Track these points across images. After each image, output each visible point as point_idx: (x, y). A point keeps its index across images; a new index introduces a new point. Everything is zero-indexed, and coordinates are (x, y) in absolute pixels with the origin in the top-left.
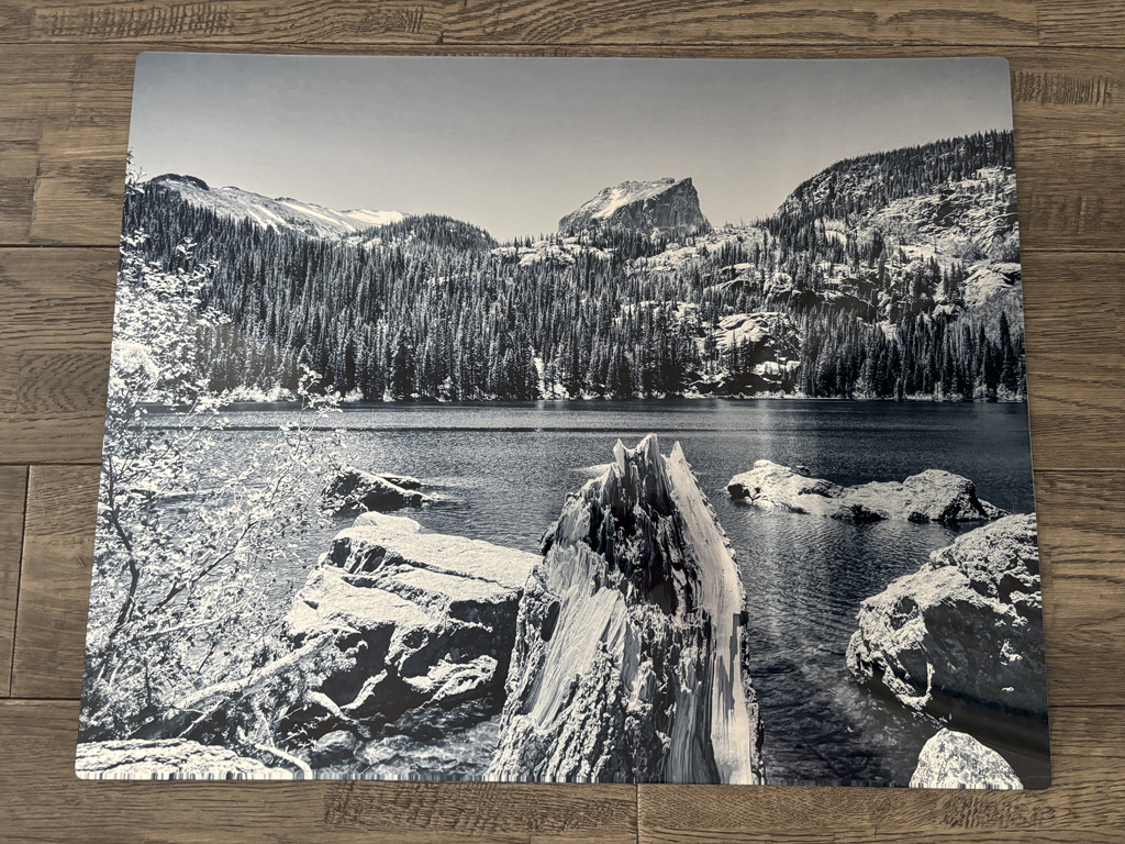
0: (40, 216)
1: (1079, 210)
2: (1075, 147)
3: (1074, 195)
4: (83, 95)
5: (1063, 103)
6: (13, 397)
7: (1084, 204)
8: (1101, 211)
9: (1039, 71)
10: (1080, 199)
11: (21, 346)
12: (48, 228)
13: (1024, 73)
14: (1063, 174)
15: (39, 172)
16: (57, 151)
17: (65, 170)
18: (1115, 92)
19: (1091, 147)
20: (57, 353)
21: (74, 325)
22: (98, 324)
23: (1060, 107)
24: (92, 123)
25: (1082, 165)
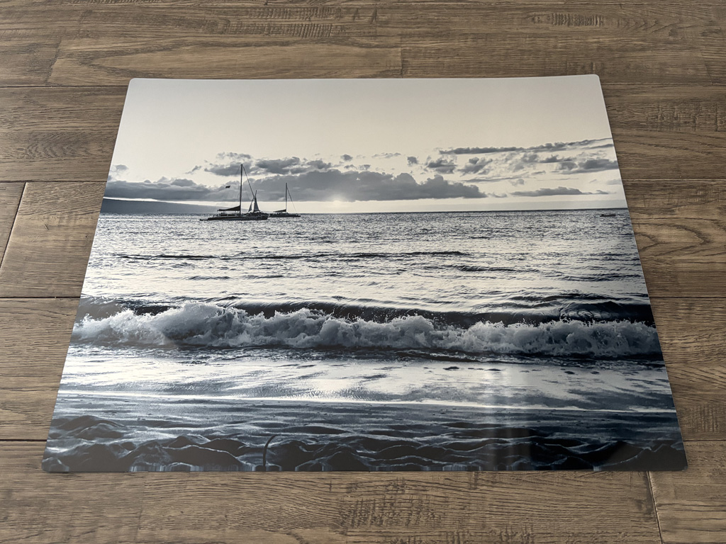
0: (54, 75)
1: (592, 67)
2: (587, 43)
3: (589, 62)
4: (84, 26)
5: (579, 25)
6: (24, 152)
7: (594, 65)
8: (604, 68)
9: (565, 13)
10: (592, 64)
11: (32, 128)
12: (57, 79)
13: (558, 14)
14: (582, 54)
15: (56, 56)
16: (68, 48)
17: (71, 55)
18: (605, 21)
19: (595, 42)
20: (50, 132)
21: (62, 120)
22: (75, 119)
23: (577, 27)
24: (87, 36)
25: (592, 50)
